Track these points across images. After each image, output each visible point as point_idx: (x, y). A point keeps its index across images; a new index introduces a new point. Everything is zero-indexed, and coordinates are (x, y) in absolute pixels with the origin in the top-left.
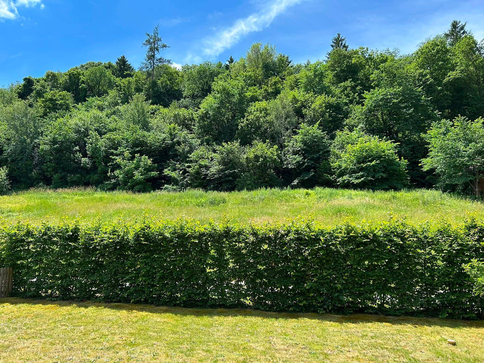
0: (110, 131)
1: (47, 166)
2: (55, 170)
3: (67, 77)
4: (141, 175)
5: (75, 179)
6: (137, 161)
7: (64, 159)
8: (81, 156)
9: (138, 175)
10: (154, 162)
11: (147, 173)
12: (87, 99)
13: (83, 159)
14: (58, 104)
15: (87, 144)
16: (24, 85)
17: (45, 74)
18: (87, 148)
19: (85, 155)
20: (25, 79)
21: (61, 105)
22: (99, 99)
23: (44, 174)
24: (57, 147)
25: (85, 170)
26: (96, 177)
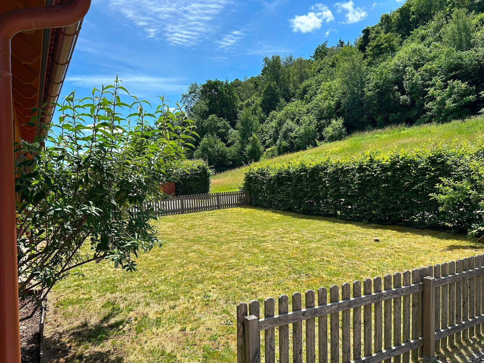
0: (428, 61)
1: (372, 110)
2: (379, 112)
3: (398, 14)
4: (453, 103)
5: (396, 117)
6: (450, 89)
7: (386, 101)
8: (400, 94)
9: (449, 103)
10: (470, 84)
11: (461, 98)
12: (411, 32)
13: (402, 97)
14: (383, 48)
15: (404, 82)
16: (364, 37)
17: (380, 19)
18: (404, 86)
19: (403, 93)
20: (363, 32)
21: (386, 48)
22: (424, 27)
23: (372, 118)
24: (379, 91)
25: (406, 107)
26: (415, 113)
